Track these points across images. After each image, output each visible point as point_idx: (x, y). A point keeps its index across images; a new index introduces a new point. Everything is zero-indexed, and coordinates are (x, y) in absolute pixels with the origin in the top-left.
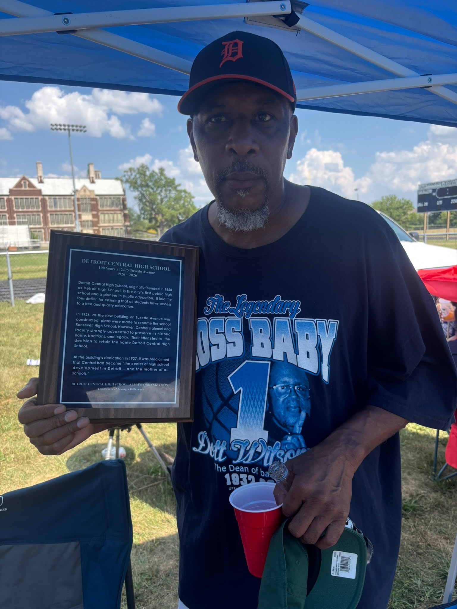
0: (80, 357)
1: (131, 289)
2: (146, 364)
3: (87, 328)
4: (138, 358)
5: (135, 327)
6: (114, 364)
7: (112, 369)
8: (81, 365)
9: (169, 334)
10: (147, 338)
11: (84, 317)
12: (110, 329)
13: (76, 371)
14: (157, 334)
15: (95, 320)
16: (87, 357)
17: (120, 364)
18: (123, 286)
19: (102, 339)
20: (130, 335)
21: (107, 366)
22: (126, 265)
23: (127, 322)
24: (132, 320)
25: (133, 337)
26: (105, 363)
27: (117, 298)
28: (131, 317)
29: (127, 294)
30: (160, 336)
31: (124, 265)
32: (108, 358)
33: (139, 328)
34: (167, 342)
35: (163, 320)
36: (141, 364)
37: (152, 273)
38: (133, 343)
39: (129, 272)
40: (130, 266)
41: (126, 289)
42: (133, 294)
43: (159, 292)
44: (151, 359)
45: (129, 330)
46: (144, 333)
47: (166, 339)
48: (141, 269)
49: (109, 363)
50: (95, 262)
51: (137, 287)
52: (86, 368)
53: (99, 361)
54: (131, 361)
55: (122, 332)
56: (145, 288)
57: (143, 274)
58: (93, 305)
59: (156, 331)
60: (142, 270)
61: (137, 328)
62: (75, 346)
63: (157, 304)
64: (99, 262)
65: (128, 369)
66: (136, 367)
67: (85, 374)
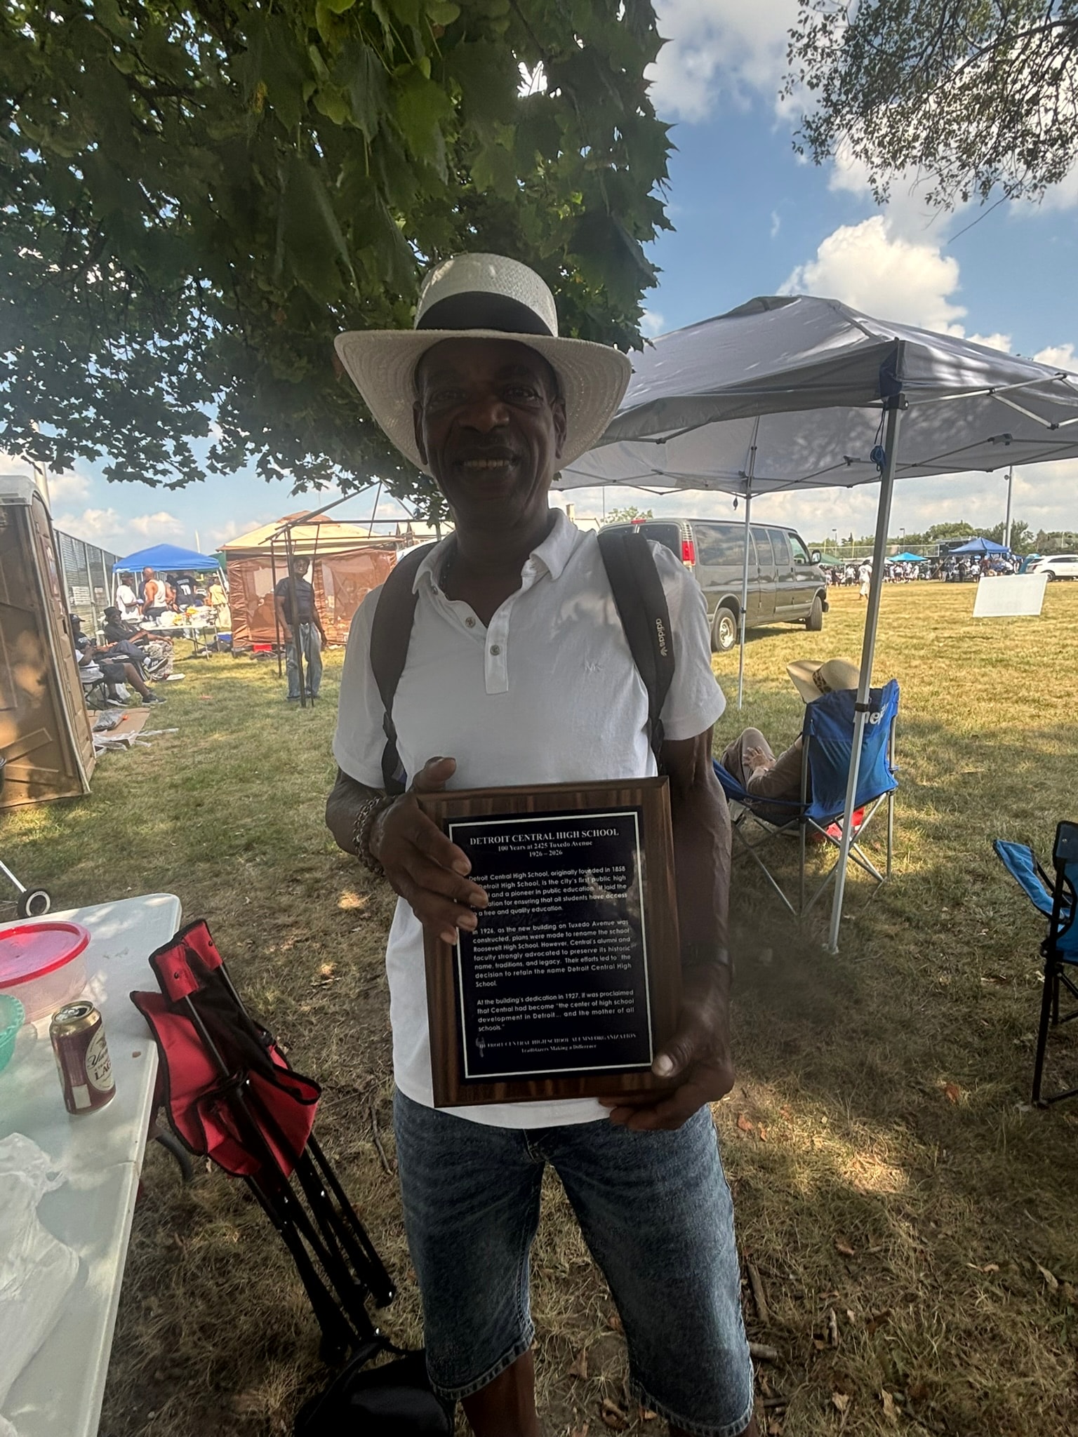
0: (487, 1002)
1: (555, 878)
2: (595, 1004)
3: (493, 953)
4: (580, 995)
5: (568, 943)
6: (542, 1007)
7: (539, 1016)
8: (490, 1015)
9: (628, 949)
10: (590, 960)
11: (485, 936)
12: (529, 950)
13: (482, 1024)
14: (607, 950)
15: (502, 939)
16: (498, 1002)
17: (552, 1007)
18: (540, 875)
19: (518, 969)
20: (562, 957)
21: (531, 1013)
22: (542, 837)
23: (554, 936)
24: (563, 931)
25: (568, 960)
26: (527, 1008)
27: (534, 897)
28: (561, 926)
29: (548, 887)
30: (614, 954)
31: (539, 837)
32: (531, 999)
33: (576, 943)
34: (625, 962)
35: (616, 924)
36: (586, 1004)
37: (587, 843)
39: (549, 848)
40: (548, 837)
41: (546, 879)
42: (559, 886)
43: (602, 875)
44: (602, 995)
45: (560, 948)
46: (585, 951)
47: (623, 957)
48: (567, 840)
49: (534, 1008)
50: (491, 840)
51: (564, 873)
52: (499, 1019)
53: (518, 1006)
54: (569, 1001)
55: (548, 954)
56: (578, 872)
57: (572, 848)
58: (496, 913)
59: (606, 946)
60: (570, 841)
61: (572, 943)
62: (478, 985)
63: (602, 897)
64: (498, 840)
65: (566, 1014)
66: (578, 1009)
67: (498, 1028)
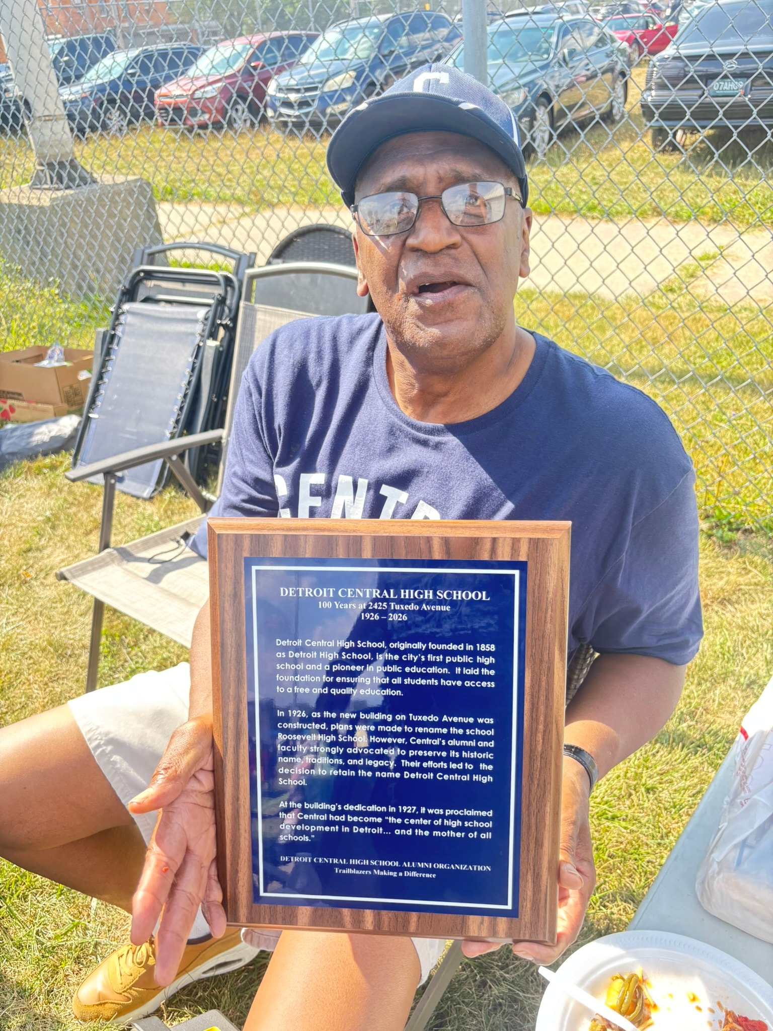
0: (293, 804)
1: (395, 651)
2: (438, 822)
3: (302, 742)
4: (418, 809)
5: (408, 740)
6: (367, 820)
7: (362, 830)
8: (296, 821)
9: (490, 756)
10: (436, 765)
11: (295, 719)
12: (352, 745)
13: (286, 832)
14: (461, 754)
16: (307, 806)
17: (379, 820)
18: (375, 645)
19: (336, 767)
20: (397, 758)
21: (351, 825)
22: (381, 594)
23: (388, 729)
24: (400, 723)
25: (405, 763)
26: (346, 818)
27: (364, 674)
28: (398, 717)
29: (384, 663)
30: (469, 761)
31: (376, 594)
32: (351, 808)
33: (419, 741)
34: (485, 773)
35: (476, 721)
36: (425, 822)
37: (444, 608)
38: (406, 775)
39: (389, 610)
40: (389, 595)
41: (382, 651)
42: (400, 663)
43: (462, 653)
44: (449, 812)
45: (396, 746)
46: (430, 753)
47: (483, 766)
48: (415, 601)
49: (355, 819)
50: (309, 592)
51: (408, 645)
52: (307, 828)
53: (334, 814)
54: (404, 816)
55: (378, 751)
56: (427, 646)
57: (421, 613)
58: (311, 691)
59: (459, 749)
60: (419, 603)
61: (413, 740)
62: (281, 782)
63: (459, 683)
64: (318, 592)
65: (397, 832)
66: (414, 827)
67: (306, 839)
